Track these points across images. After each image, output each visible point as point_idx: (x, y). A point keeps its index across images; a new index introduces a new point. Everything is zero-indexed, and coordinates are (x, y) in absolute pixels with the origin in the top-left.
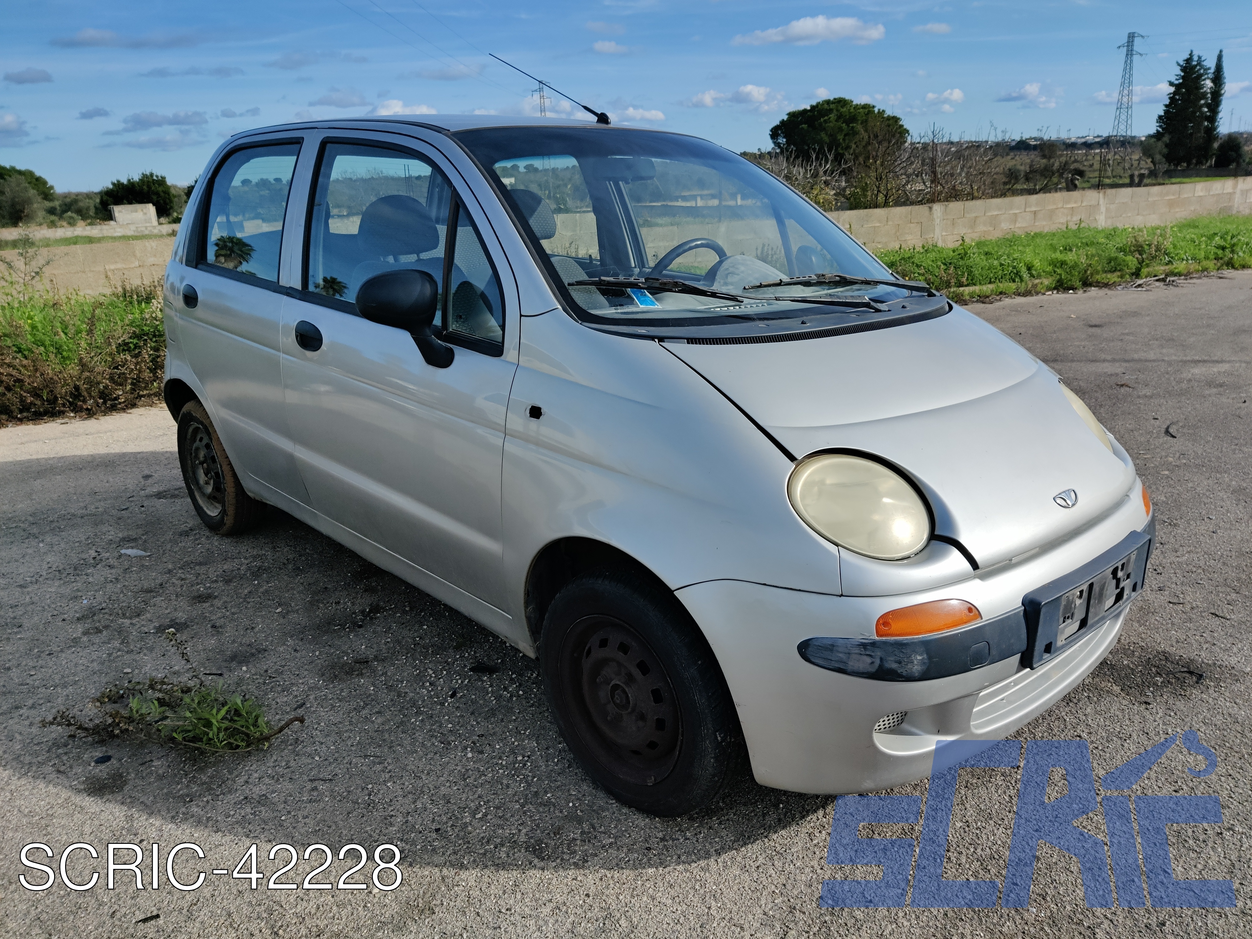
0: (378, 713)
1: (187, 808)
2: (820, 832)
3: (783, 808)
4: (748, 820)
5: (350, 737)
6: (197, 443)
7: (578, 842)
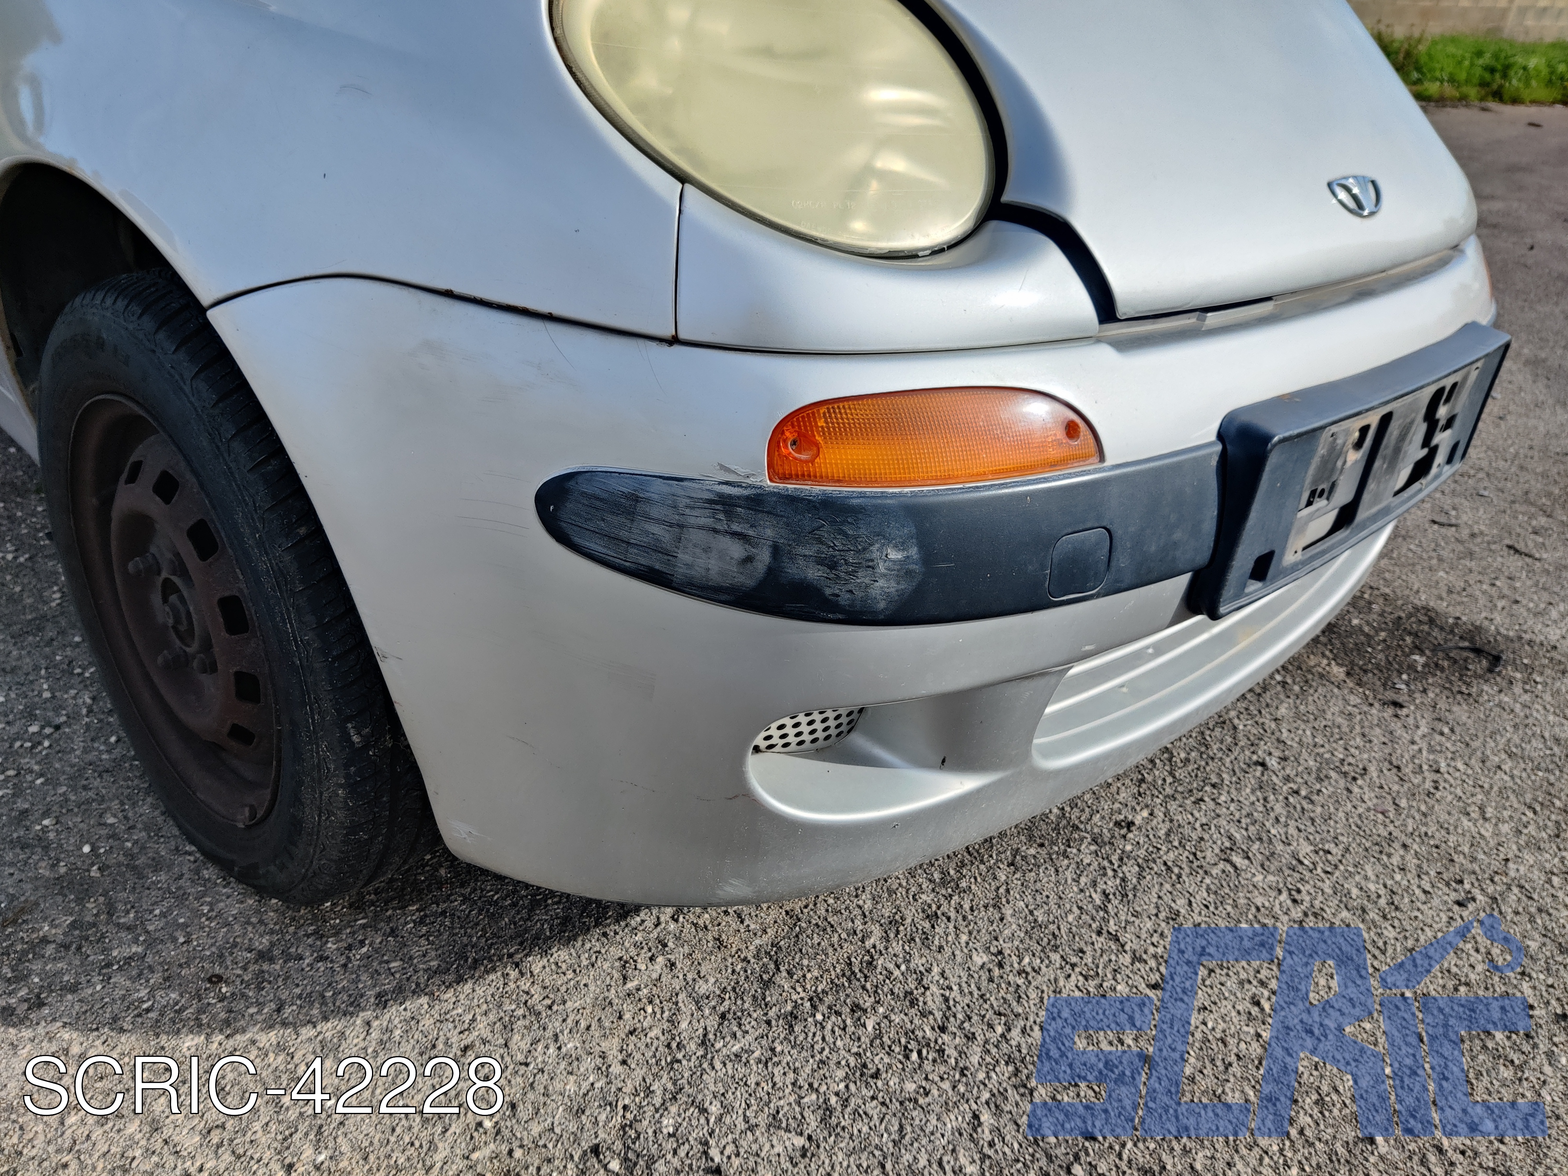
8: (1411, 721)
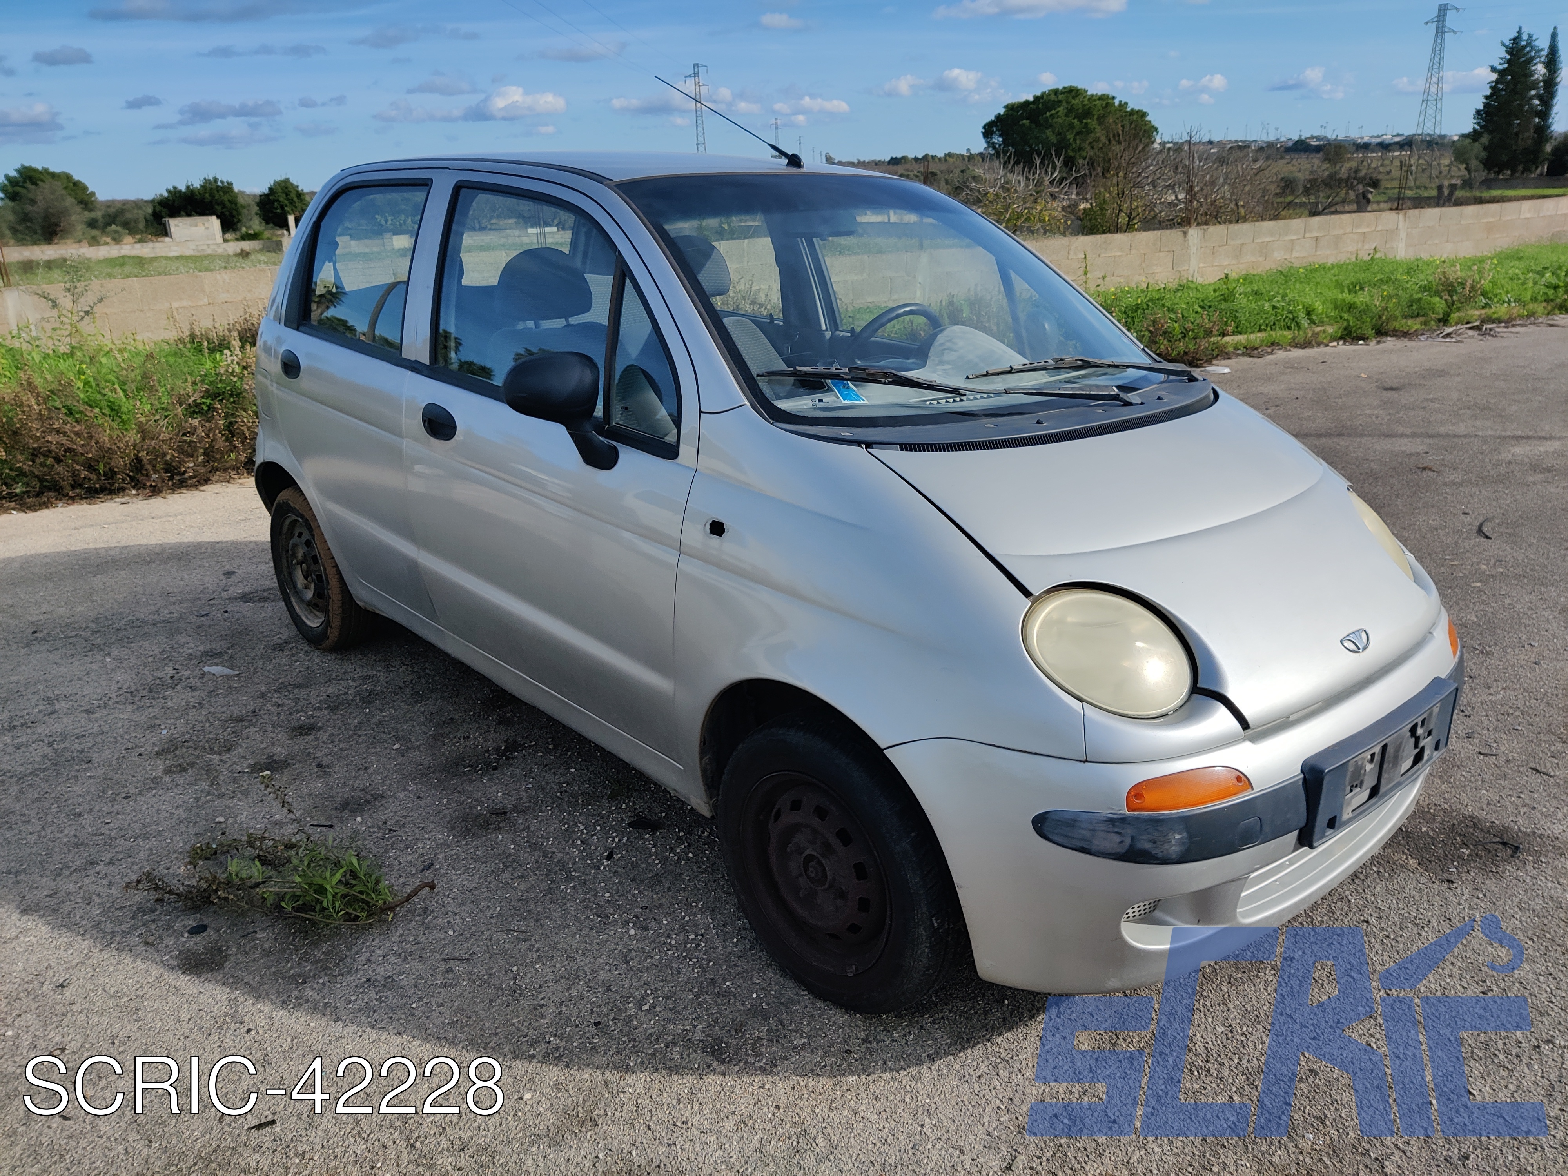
0: (519, 877)
1: (300, 991)
3: (1008, 1005)
4: (967, 1018)
5: (489, 907)
6: (295, 540)
7: (765, 1042)
8: (1459, 891)
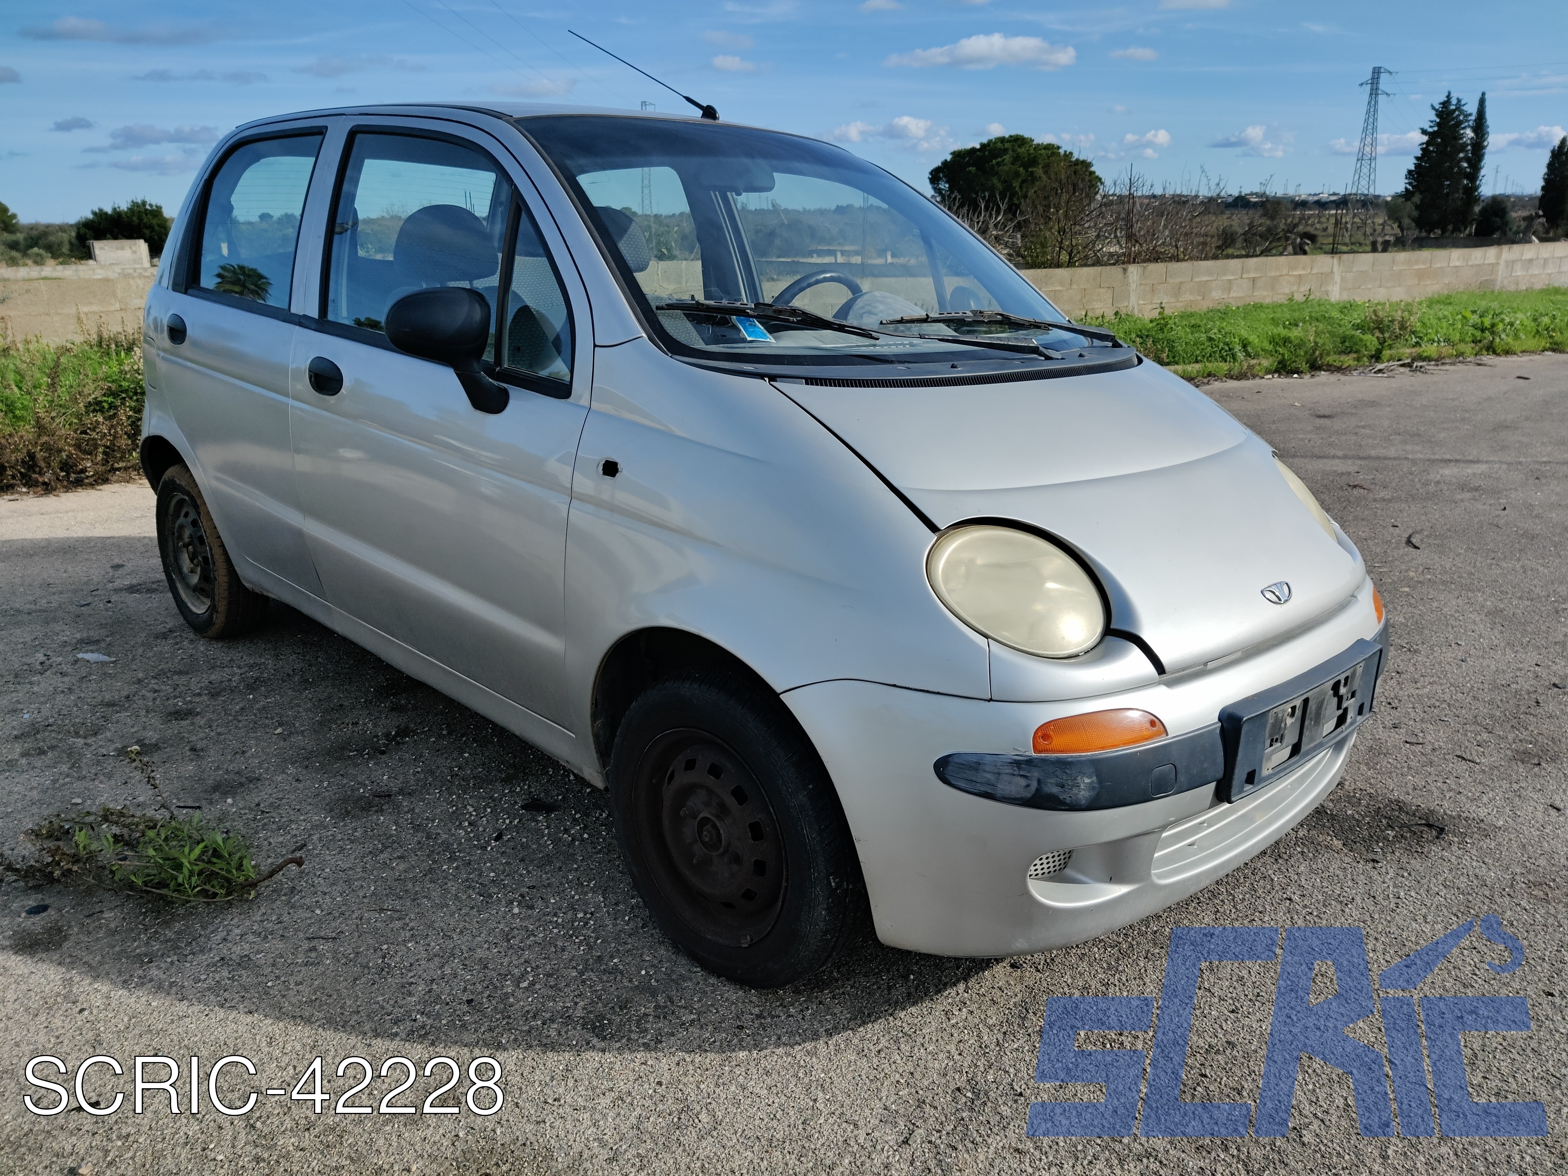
0: (399, 857)
1: (144, 970)
2: (960, 1010)
3: (914, 980)
4: (869, 993)
5: (362, 886)
6: (181, 520)
7: (651, 1018)
8: (1384, 870)
